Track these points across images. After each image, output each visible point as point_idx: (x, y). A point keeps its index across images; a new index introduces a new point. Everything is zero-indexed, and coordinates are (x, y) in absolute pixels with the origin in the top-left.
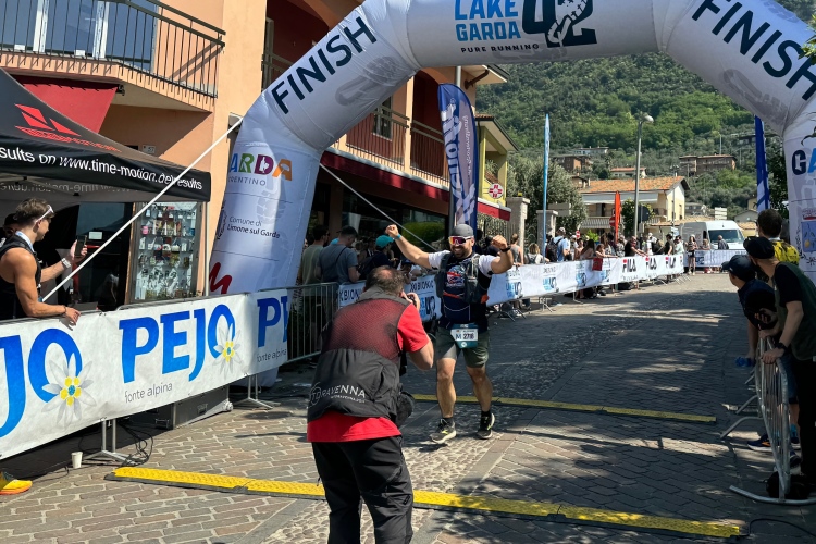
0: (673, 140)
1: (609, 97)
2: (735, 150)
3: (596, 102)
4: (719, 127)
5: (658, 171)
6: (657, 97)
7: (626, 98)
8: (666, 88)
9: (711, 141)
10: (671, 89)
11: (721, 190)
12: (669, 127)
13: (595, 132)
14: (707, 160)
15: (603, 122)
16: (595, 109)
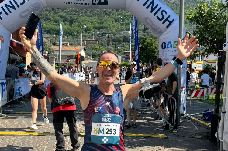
0: (78, 33)
1: (55, 16)
2: (98, 38)
3: (51, 17)
4: (93, 29)
5: (73, 44)
6: (72, 17)
7: (61, 17)
8: (75, 14)
9: (90, 34)
10: (77, 15)
11: (94, 51)
12: (77, 29)
13: (50, 28)
14: (89, 41)
15: (53, 25)
16: (50, 20)
